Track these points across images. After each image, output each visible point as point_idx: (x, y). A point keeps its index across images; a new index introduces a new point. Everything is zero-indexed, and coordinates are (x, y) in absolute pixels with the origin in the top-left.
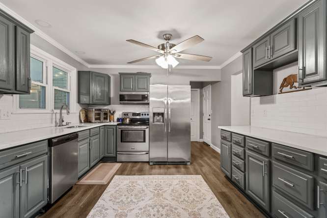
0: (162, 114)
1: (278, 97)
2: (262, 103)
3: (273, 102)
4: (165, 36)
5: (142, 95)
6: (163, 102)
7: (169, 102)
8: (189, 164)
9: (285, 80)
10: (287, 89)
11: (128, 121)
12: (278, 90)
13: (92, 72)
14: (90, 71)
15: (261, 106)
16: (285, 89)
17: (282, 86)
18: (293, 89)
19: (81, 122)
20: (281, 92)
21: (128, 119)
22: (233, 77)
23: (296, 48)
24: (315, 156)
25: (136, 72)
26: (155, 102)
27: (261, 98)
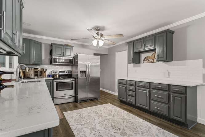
0: (85, 72)
1: (142, 64)
2: (134, 67)
3: (140, 66)
4: (97, 29)
5: (69, 60)
6: (85, 65)
7: (89, 64)
8: (99, 99)
9: (146, 58)
10: (147, 61)
11: (58, 76)
12: (142, 62)
13: (32, 40)
14: (30, 39)
15: (134, 68)
16: (145, 62)
17: (144, 60)
18: (149, 62)
19: (20, 78)
20: (144, 63)
21: (58, 75)
22: (116, 53)
23: (155, 47)
24: (169, 85)
25: (64, 44)
26: (81, 64)
27: (134, 65)
